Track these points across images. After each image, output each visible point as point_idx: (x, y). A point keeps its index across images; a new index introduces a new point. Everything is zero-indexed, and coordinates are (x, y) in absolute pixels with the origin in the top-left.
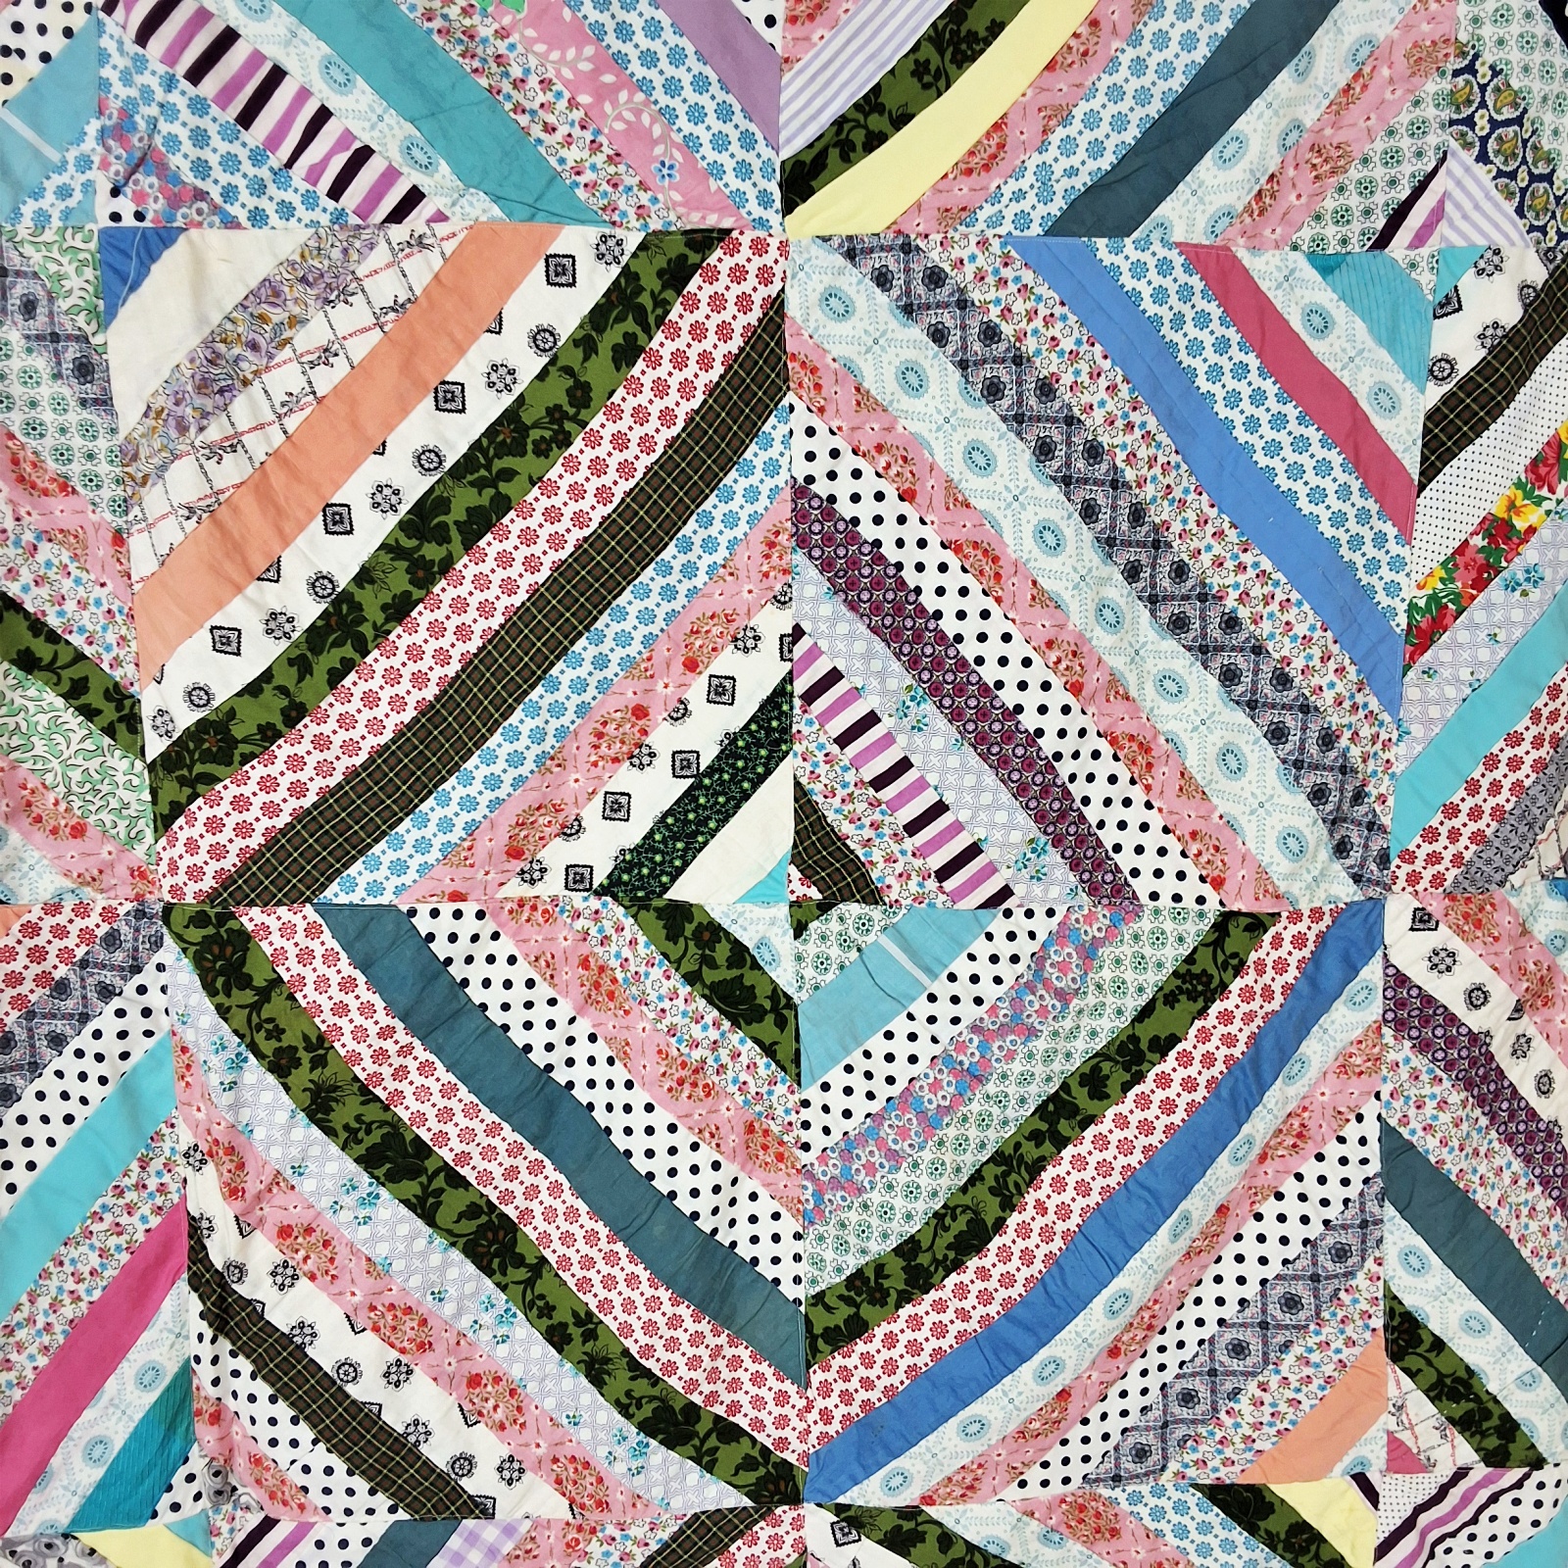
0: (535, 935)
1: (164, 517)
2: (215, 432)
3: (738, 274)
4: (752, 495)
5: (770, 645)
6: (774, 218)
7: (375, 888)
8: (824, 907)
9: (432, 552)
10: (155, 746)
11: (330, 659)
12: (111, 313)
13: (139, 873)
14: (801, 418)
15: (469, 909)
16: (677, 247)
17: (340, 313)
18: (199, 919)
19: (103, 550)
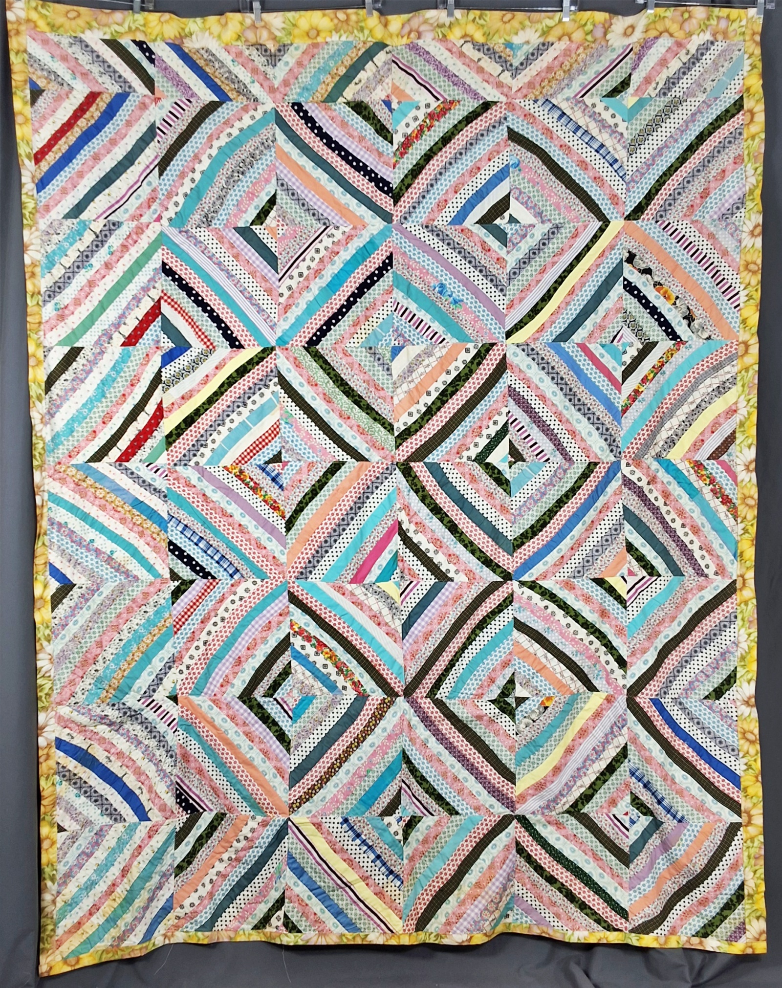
0: (462, 469)
1: (400, 394)
2: (410, 379)
3: (498, 350)
4: (501, 387)
5: (504, 414)
6: (504, 340)
7: (433, 459)
8: (515, 463)
9: (445, 399)
10: (396, 433)
11: (427, 418)
12: (393, 359)
13: (393, 457)
14: (510, 374)
15: (450, 463)
16: (487, 346)
17: (430, 359)
18: (403, 464)
19: (389, 400)
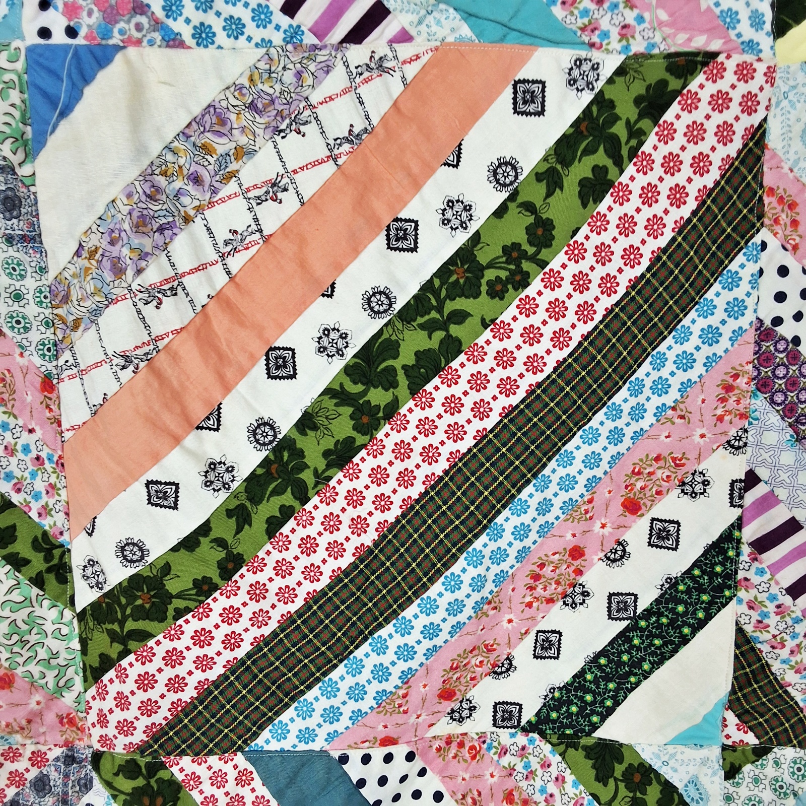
1: (97, 365)
2: (154, 274)
3: (720, 102)
4: (711, 336)
5: (720, 491)
6: (764, 39)
7: (307, 735)
8: (760, 752)
9: (378, 397)
10: (85, 596)
11: (269, 507)
12: (40, 141)
13: (68, 720)
14: (775, 256)
15: (400, 751)
16: (656, 72)
17: (291, 144)
18: (130, 769)
19: (31, 396)
